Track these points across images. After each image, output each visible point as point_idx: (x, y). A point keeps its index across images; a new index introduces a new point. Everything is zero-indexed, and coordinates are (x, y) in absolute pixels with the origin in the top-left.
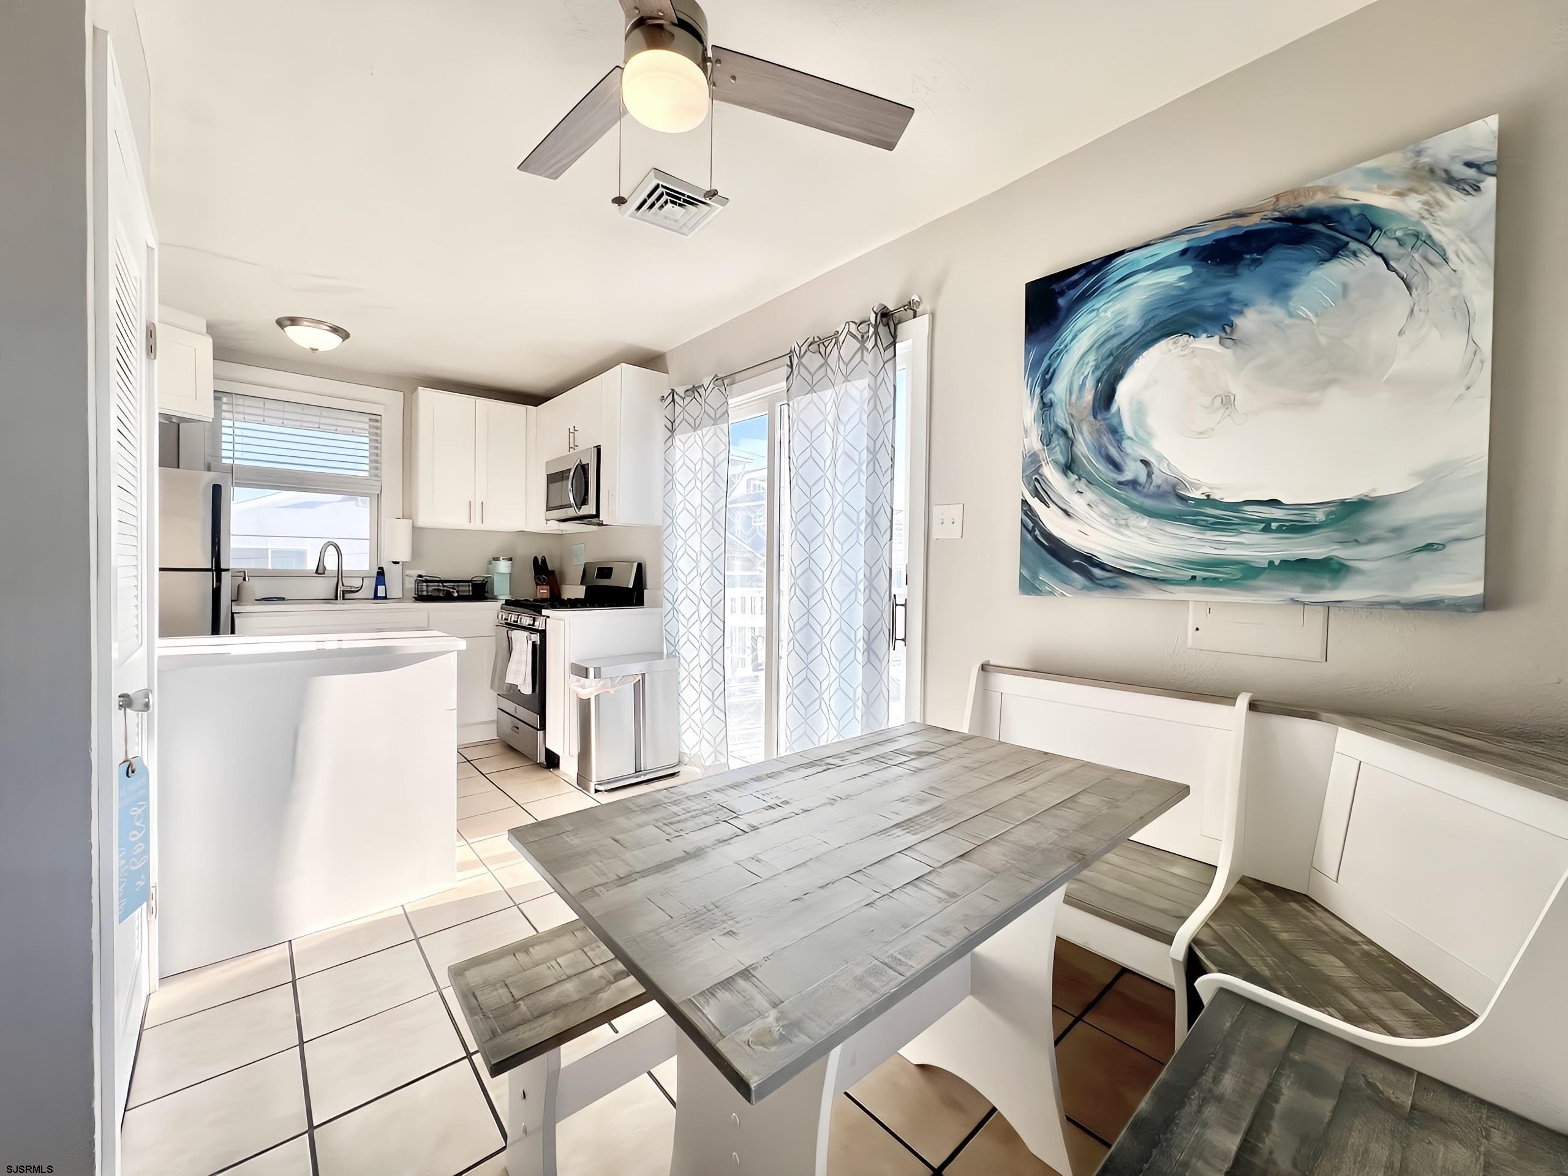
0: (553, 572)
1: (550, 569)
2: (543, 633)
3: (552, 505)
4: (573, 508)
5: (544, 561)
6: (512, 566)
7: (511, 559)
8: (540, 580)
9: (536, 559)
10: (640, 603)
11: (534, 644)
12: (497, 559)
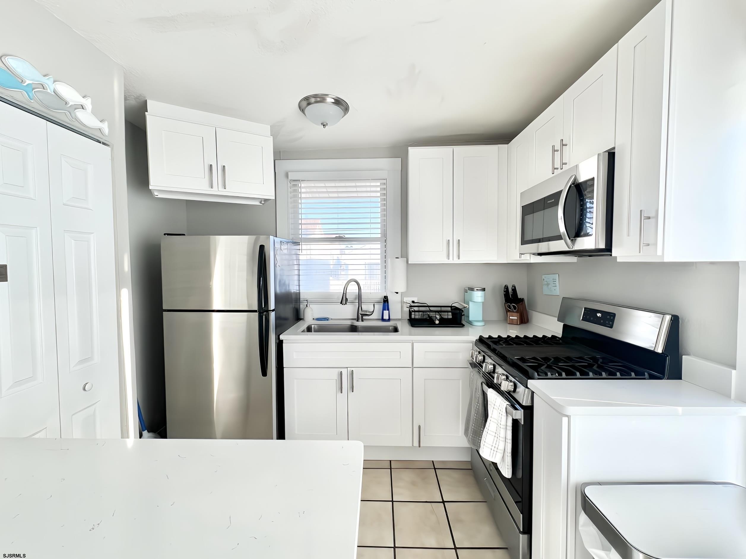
0: (522, 300)
1: (519, 297)
2: (529, 411)
3: (528, 237)
4: (563, 241)
5: (514, 290)
6: (485, 297)
7: (484, 290)
8: (510, 307)
9: (506, 288)
10: (676, 374)
11: (515, 422)
12: (472, 289)
